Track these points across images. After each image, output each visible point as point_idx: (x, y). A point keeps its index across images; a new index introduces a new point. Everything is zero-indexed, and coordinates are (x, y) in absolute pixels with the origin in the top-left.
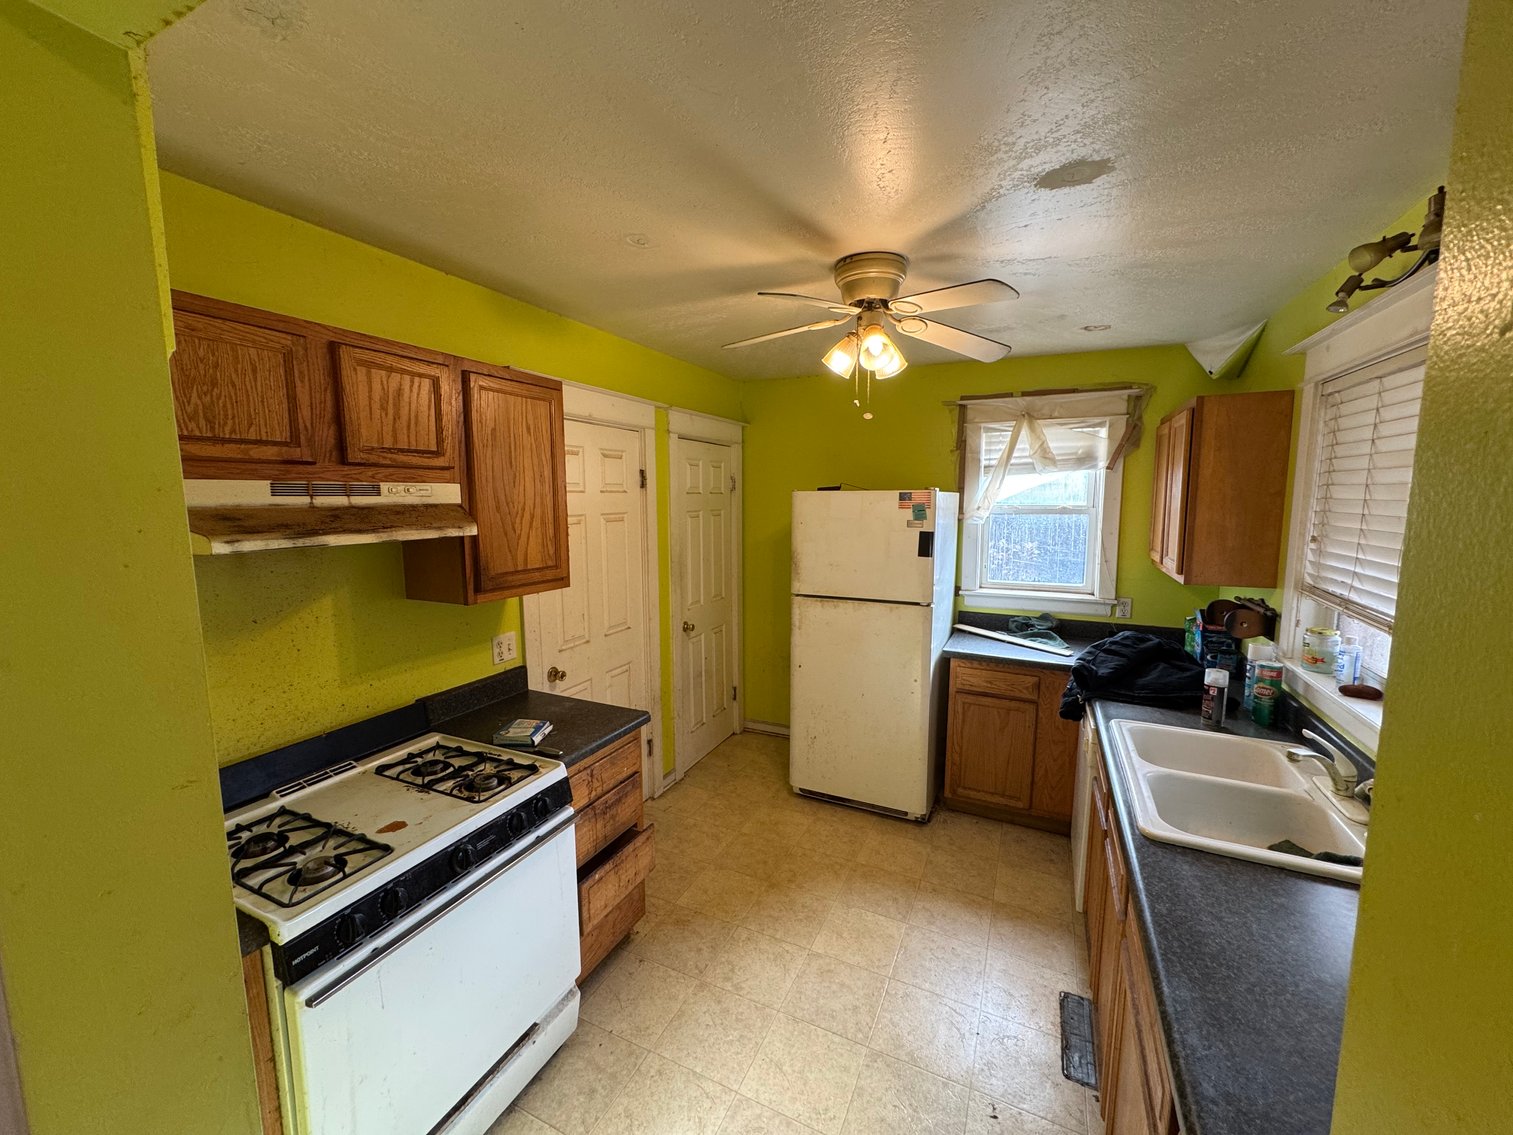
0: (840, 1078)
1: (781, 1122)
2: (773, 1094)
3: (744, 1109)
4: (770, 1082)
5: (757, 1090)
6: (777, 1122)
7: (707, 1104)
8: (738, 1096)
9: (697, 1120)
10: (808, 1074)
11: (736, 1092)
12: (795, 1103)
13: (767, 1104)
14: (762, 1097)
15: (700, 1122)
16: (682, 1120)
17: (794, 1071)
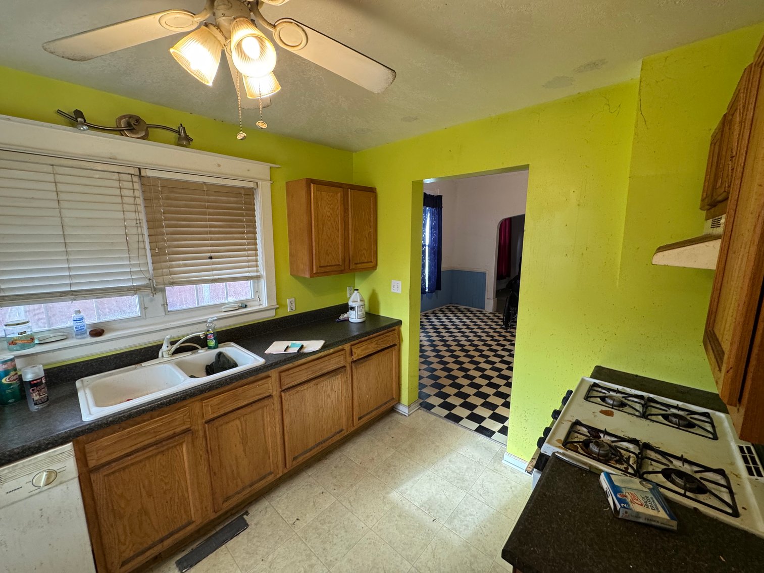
0: (354, 557)
1: (394, 544)
2: (393, 559)
3: (410, 555)
4: (393, 566)
5: (401, 564)
6: (395, 544)
7: (430, 564)
8: (413, 564)
9: (436, 557)
10: (371, 565)
11: (413, 566)
12: (384, 551)
13: (398, 555)
14: (399, 559)
15: (434, 555)
16: (444, 560)
17: (378, 569)
